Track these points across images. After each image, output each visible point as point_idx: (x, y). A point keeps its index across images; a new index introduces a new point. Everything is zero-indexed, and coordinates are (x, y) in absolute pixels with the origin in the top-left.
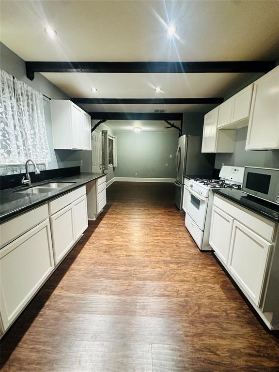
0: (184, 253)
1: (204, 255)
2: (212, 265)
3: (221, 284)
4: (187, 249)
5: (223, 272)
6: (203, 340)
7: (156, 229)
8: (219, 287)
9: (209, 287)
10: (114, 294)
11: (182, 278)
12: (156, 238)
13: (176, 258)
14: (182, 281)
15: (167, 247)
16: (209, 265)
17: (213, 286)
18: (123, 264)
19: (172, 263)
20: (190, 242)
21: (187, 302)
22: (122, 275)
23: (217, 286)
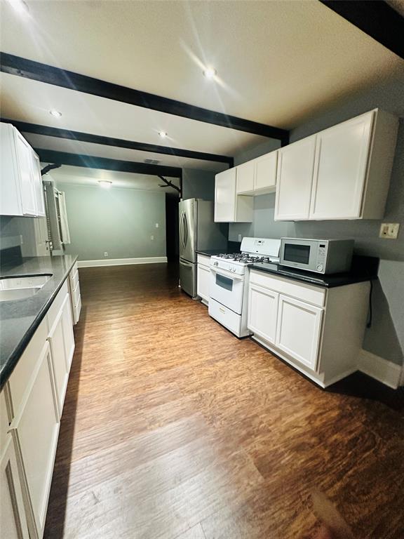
0: (223, 346)
1: (244, 342)
2: (256, 350)
3: (273, 365)
4: (224, 341)
5: (268, 353)
6: (284, 422)
7: (176, 327)
8: (272, 368)
9: (265, 372)
10: (170, 422)
11: (235, 373)
12: (182, 338)
13: (219, 354)
14: (238, 376)
15: (202, 345)
16: (254, 351)
17: (267, 370)
18: (159, 383)
19: (217, 361)
20: (223, 332)
21: (253, 394)
22: (167, 396)
23: (271, 369)
